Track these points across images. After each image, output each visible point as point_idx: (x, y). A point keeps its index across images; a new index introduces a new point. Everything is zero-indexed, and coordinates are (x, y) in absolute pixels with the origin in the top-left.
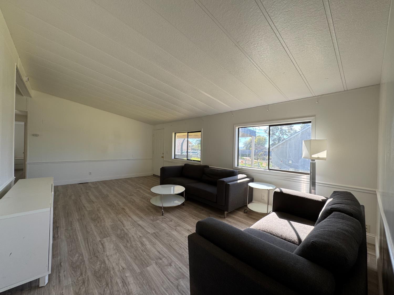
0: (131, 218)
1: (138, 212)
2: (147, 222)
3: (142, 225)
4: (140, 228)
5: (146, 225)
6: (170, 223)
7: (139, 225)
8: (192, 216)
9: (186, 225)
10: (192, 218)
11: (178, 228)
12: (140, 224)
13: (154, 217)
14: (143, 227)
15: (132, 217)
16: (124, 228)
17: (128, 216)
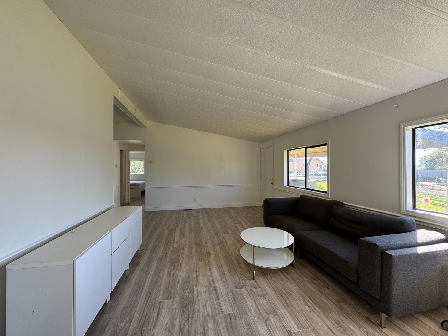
0: (211, 273)
1: (223, 263)
2: (227, 285)
3: (218, 291)
4: (213, 296)
5: (224, 293)
6: (261, 301)
7: (216, 290)
8: (303, 298)
9: (288, 315)
10: (302, 303)
11: (272, 318)
12: (218, 288)
13: (241, 280)
14: (219, 295)
15: (213, 272)
16: (195, 288)
17: (210, 267)
